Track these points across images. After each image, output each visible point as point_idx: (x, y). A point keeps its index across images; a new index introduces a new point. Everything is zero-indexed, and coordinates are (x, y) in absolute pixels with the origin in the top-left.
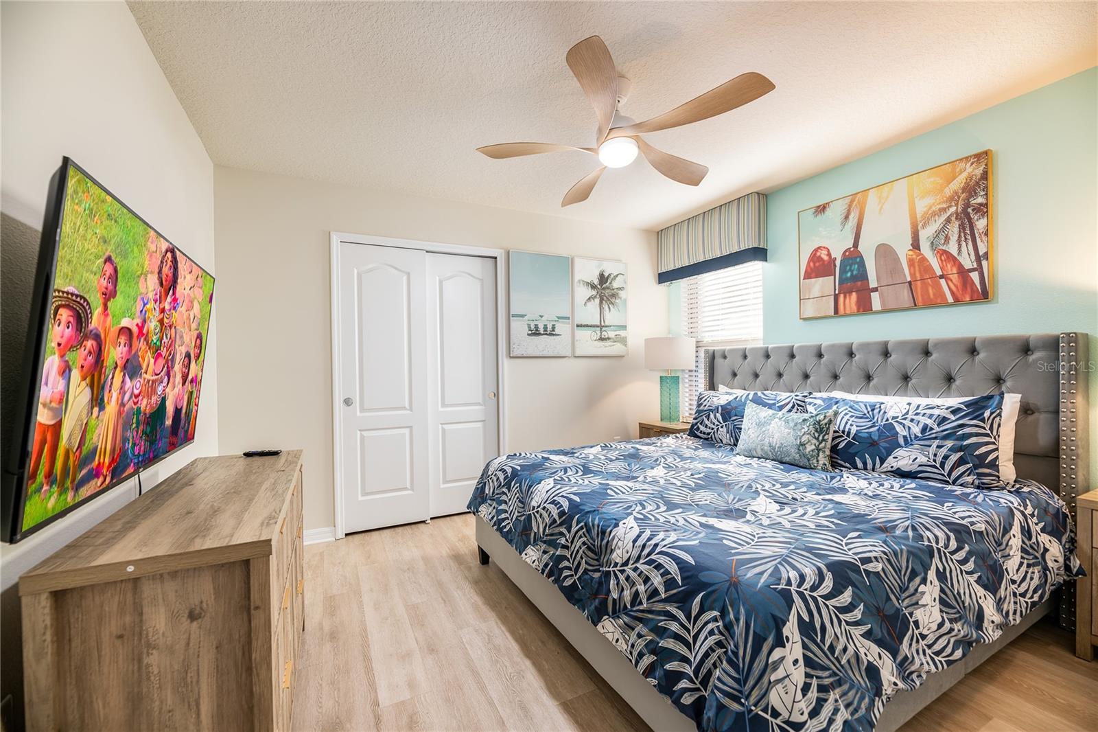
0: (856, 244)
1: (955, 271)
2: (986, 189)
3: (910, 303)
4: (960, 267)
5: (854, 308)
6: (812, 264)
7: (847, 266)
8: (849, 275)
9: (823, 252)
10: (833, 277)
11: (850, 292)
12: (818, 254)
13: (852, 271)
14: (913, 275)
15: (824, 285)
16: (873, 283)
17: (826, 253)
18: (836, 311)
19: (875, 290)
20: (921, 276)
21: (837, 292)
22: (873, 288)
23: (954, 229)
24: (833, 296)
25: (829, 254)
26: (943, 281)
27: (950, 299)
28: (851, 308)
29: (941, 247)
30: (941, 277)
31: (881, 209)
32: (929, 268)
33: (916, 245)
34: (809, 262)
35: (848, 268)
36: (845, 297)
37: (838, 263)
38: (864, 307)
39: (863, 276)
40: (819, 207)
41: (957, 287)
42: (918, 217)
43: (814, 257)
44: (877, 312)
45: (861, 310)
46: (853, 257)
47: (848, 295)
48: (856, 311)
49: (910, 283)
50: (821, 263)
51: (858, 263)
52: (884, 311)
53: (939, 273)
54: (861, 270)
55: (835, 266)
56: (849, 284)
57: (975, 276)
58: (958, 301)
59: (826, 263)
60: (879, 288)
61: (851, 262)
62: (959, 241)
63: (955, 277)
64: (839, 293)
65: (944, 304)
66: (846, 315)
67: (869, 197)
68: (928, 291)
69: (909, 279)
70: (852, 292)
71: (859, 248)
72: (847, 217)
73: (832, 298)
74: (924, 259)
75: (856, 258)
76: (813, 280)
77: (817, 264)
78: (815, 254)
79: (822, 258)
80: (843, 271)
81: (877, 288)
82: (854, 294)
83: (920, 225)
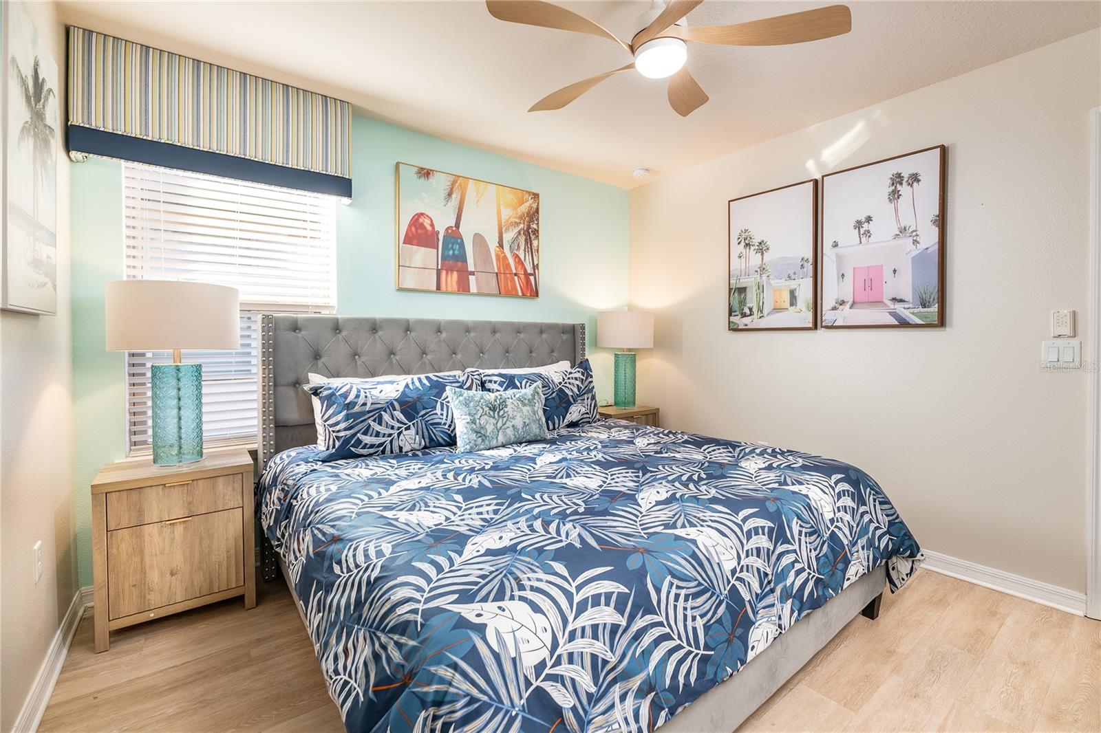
0: (458, 225)
1: (523, 273)
2: (538, 219)
3: (496, 292)
4: (525, 270)
5: (455, 286)
6: (413, 229)
7: (449, 244)
8: (451, 253)
9: (426, 220)
10: (436, 250)
11: (452, 271)
12: (421, 220)
13: (454, 250)
14: (499, 268)
15: (426, 257)
16: (471, 268)
17: (429, 222)
18: (438, 288)
19: (473, 273)
20: (504, 270)
21: (439, 268)
22: (471, 272)
23: (522, 240)
24: (435, 271)
25: (432, 225)
26: (516, 277)
27: (520, 294)
28: (452, 287)
29: (515, 251)
30: (516, 275)
31: (478, 201)
32: (508, 266)
33: (501, 245)
34: (410, 226)
35: (450, 246)
36: (447, 274)
37: (441, 237)
38: (463, 288)
39: (463, 258)
40: (422, 169)
41: (523, 284)
42: (503, 221)
43: (416, 221)
44: (474, 294)
45: (461, 290)
46: (454, 236)
47: (449, 272)
48: (456, 290)
49: (497, 273)
50: (423, 231)
51: (459, 244)
52: (479, 294)
53: (514, 271)
54: (462, 251)
55: (438, 239)
56: (451, 262)
57: (532, 278)
58: (524, 295)
59: (429, 233)
60: (475, 273)
61: (453, 240)
62: (525, 250)
63: (522, 277)
64: (442, 269)
65: (516, 296)
66: (447, 293)
67: (469, 186)
68: (507, 283)
69: (496, 271)
70: (453, 270)
71: (461, 230)
72: (450, 195)
73: (435, 272)
74: (505, 257)
75: (458, 238)
76: (415, 247)
77: (419, 231)
78: (418, 219)
79: (425, 227)
80: (445, 248)
81: (474, 272)
82: (455, 273)
83: (504, 229)
